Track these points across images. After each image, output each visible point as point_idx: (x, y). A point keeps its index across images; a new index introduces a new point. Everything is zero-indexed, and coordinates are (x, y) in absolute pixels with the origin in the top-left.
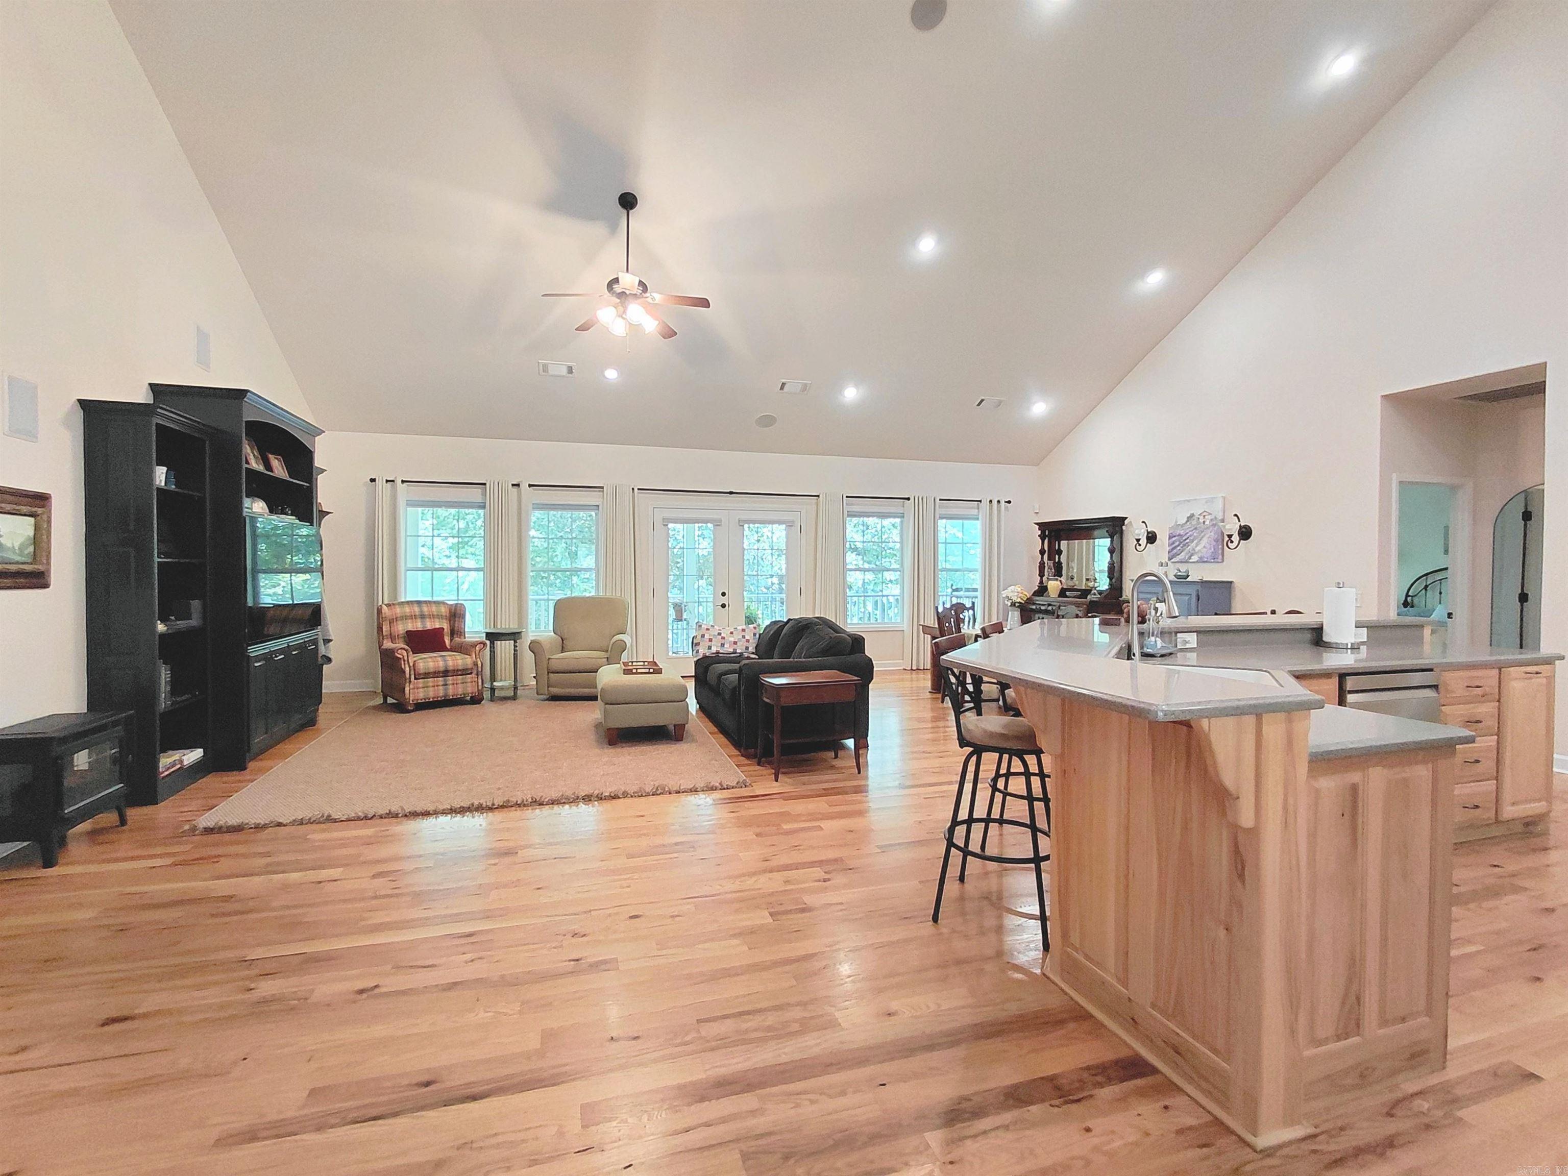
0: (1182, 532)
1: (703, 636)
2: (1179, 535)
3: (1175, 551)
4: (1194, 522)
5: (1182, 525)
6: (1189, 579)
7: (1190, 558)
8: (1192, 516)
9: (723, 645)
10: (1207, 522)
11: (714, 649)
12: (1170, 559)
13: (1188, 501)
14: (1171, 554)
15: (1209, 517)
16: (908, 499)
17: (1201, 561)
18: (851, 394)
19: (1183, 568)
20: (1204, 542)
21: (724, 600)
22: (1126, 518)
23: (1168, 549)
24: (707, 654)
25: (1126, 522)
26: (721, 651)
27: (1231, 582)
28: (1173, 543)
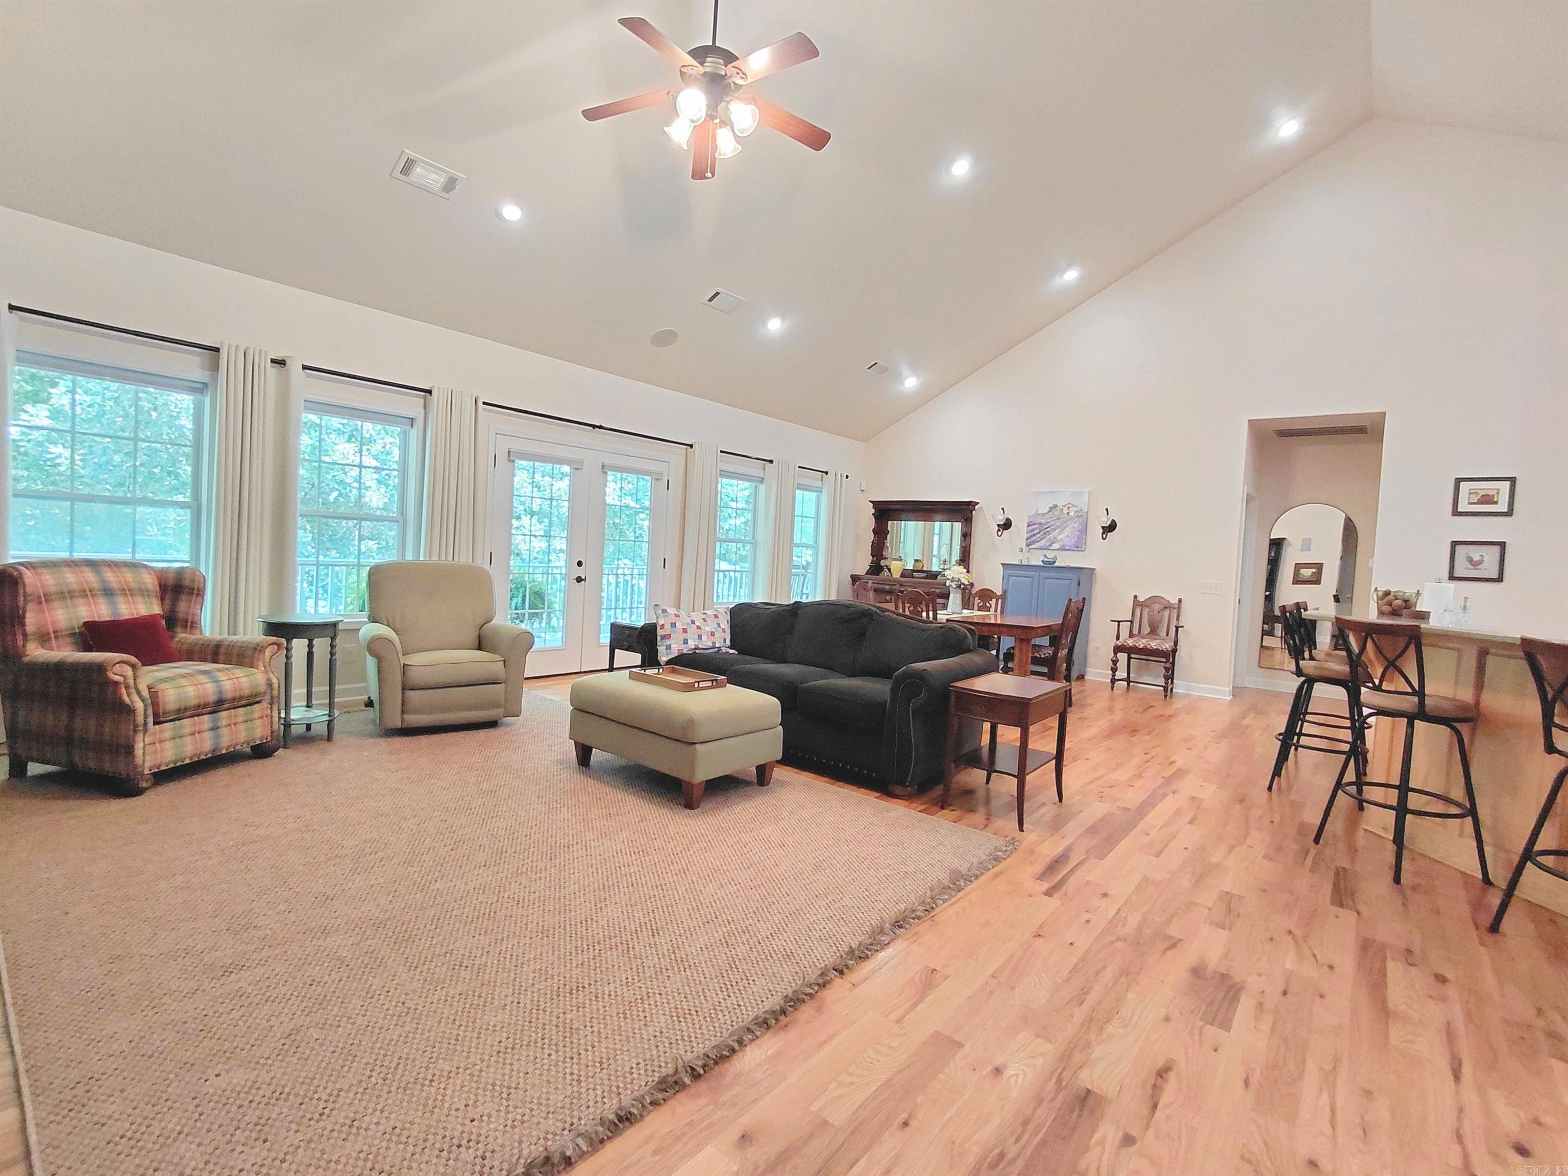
0: (1043, 521)
1: (673, 625)
2: (1040, 523)
3: (1034, 538)
4: (1057, 513)
5: (1043, 515)
6: (1056, 564)
7: (1051, 545)
8: (1055, 506)
9: (700, 637)
10: (1072, 514)
11: (692, 644)
12: (1028, 545)
13: (1052, 492)
14: (1029, 541)
15: (1075, 509)
16: (771, 462)
17: (1063, 549)
18: (775, 325)
19: (1050, 555)
20: (1068, 531)
21: (580, 572)
22: (978, 503)
23: (1026, 536)
24: (685, 651)
25: (977, 507)
26: (700, 646)
27: (1094, 569)
28: (1033, 530)
